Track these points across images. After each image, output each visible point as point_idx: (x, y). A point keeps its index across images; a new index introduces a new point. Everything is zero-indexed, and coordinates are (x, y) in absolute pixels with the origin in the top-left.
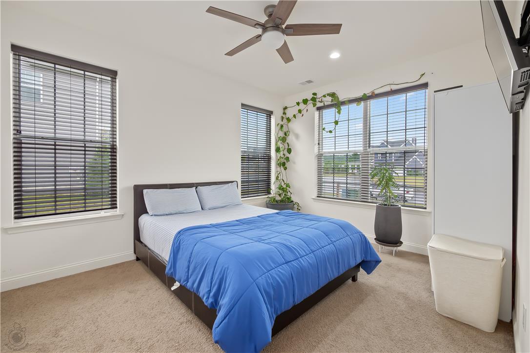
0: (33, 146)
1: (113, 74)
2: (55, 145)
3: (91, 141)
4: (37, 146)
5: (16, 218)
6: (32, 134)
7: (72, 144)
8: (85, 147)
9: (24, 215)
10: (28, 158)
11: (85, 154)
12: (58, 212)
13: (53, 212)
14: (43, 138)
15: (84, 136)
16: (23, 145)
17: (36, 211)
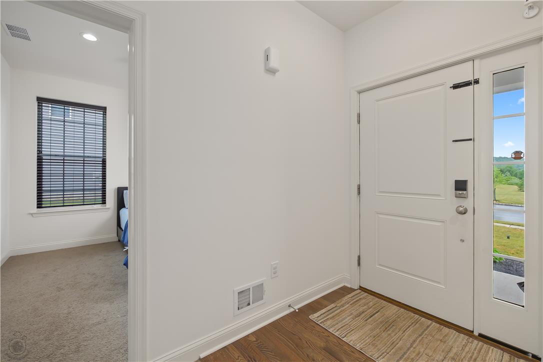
0: (49, 161)
1: (104, 109)
2: (64, 160)
3: (88, 157)
4: (52, 161)
5: (38, 207)
6: (49, 153)
7: (75, 159)
8: (84, 160)
9: (43, 206)
10: (46, 169)
11: (84, 166)
12: (65, 204)
13: (62, 205)
14: (56, 155)
15: (84, 153)
16: (44, 161)
17: (51, 204)
